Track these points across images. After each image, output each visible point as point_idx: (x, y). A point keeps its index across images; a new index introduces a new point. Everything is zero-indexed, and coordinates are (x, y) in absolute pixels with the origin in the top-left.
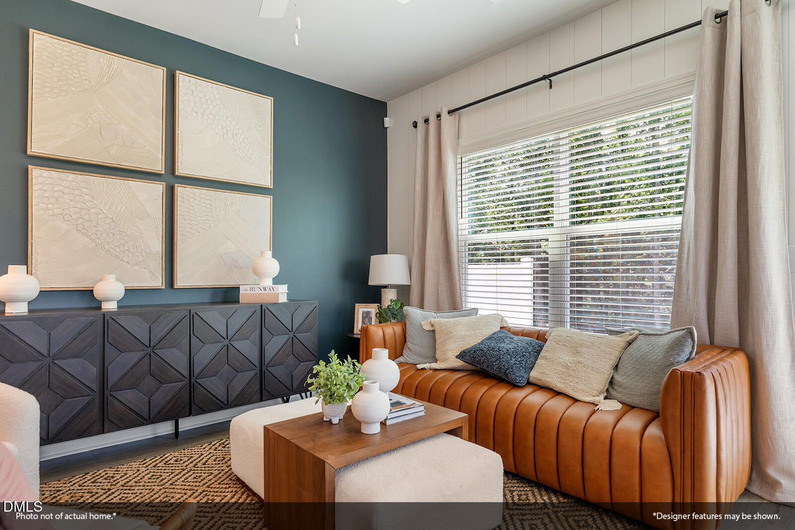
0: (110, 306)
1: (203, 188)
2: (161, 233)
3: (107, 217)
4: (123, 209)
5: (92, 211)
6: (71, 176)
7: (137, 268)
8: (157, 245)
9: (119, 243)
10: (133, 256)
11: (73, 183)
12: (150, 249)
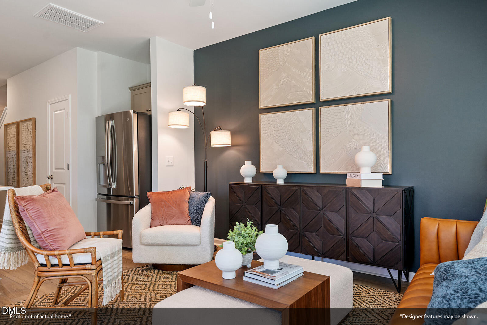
0: (280, 182)
1: (335, 106)
2: (312, 139)
3: (287, 134)
4: (294, 128)
5: (281, 131)
6: (273, 115)
7: (300, 161)
8: (310, 147)
9: (292, 147)
10: (298, 154)
11: (274, 118)
12: (307, 150)
